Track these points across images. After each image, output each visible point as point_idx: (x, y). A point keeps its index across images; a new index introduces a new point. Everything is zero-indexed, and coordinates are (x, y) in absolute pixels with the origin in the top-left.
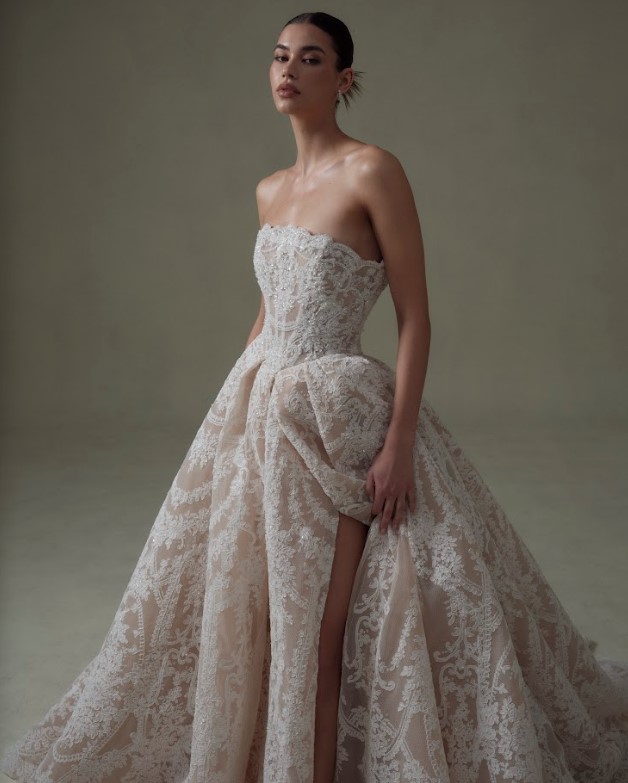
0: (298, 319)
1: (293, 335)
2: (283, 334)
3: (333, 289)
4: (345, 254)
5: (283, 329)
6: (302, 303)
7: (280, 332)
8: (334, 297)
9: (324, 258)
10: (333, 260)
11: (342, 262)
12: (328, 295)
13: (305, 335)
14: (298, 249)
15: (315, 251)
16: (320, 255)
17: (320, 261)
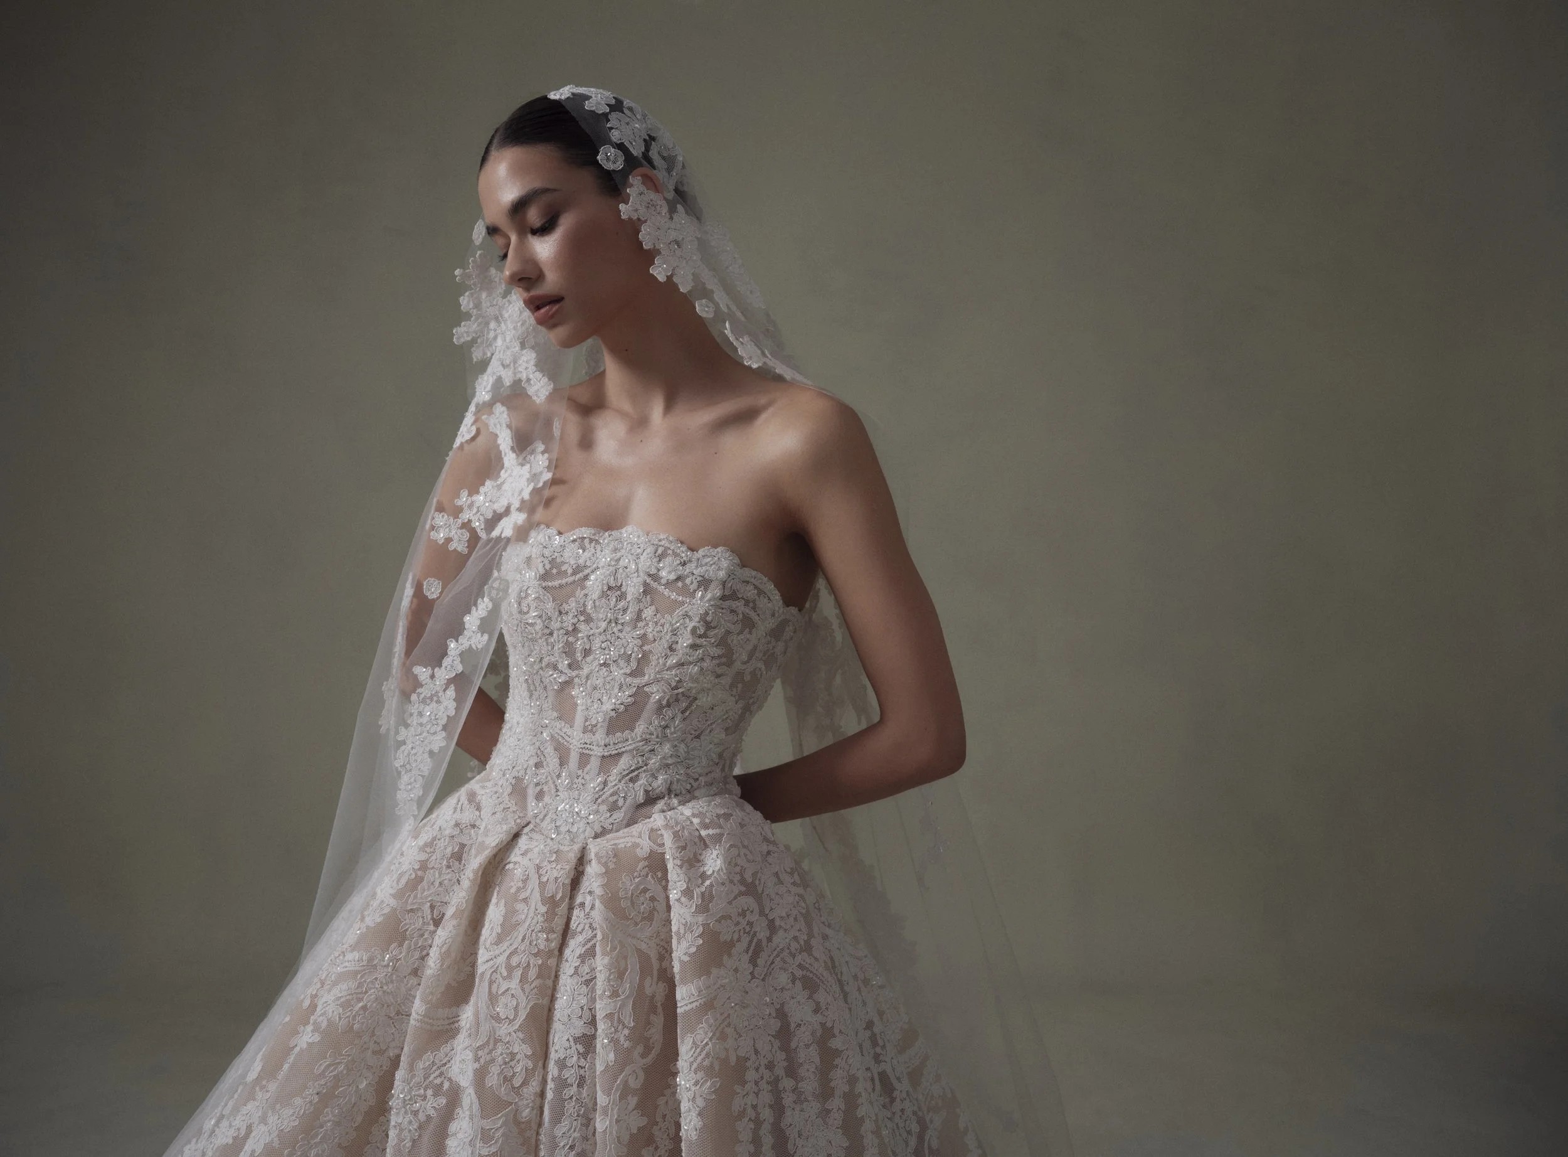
0: (640, 728)
1: (624, 763)
2: (594, 763)
3: (729, 664)
4: (761, 592)
5: (598, 751)
6: (656, 694)
7: (584, 759)
8: (726, 681)
9: (723, 598)
10: (739, 605)
11: (754, 609)
12: (718, 676)
13: (654, 762)
14: (655, 577)
15: (705, 583)
16: (715, 591)
17: (716, 606)
